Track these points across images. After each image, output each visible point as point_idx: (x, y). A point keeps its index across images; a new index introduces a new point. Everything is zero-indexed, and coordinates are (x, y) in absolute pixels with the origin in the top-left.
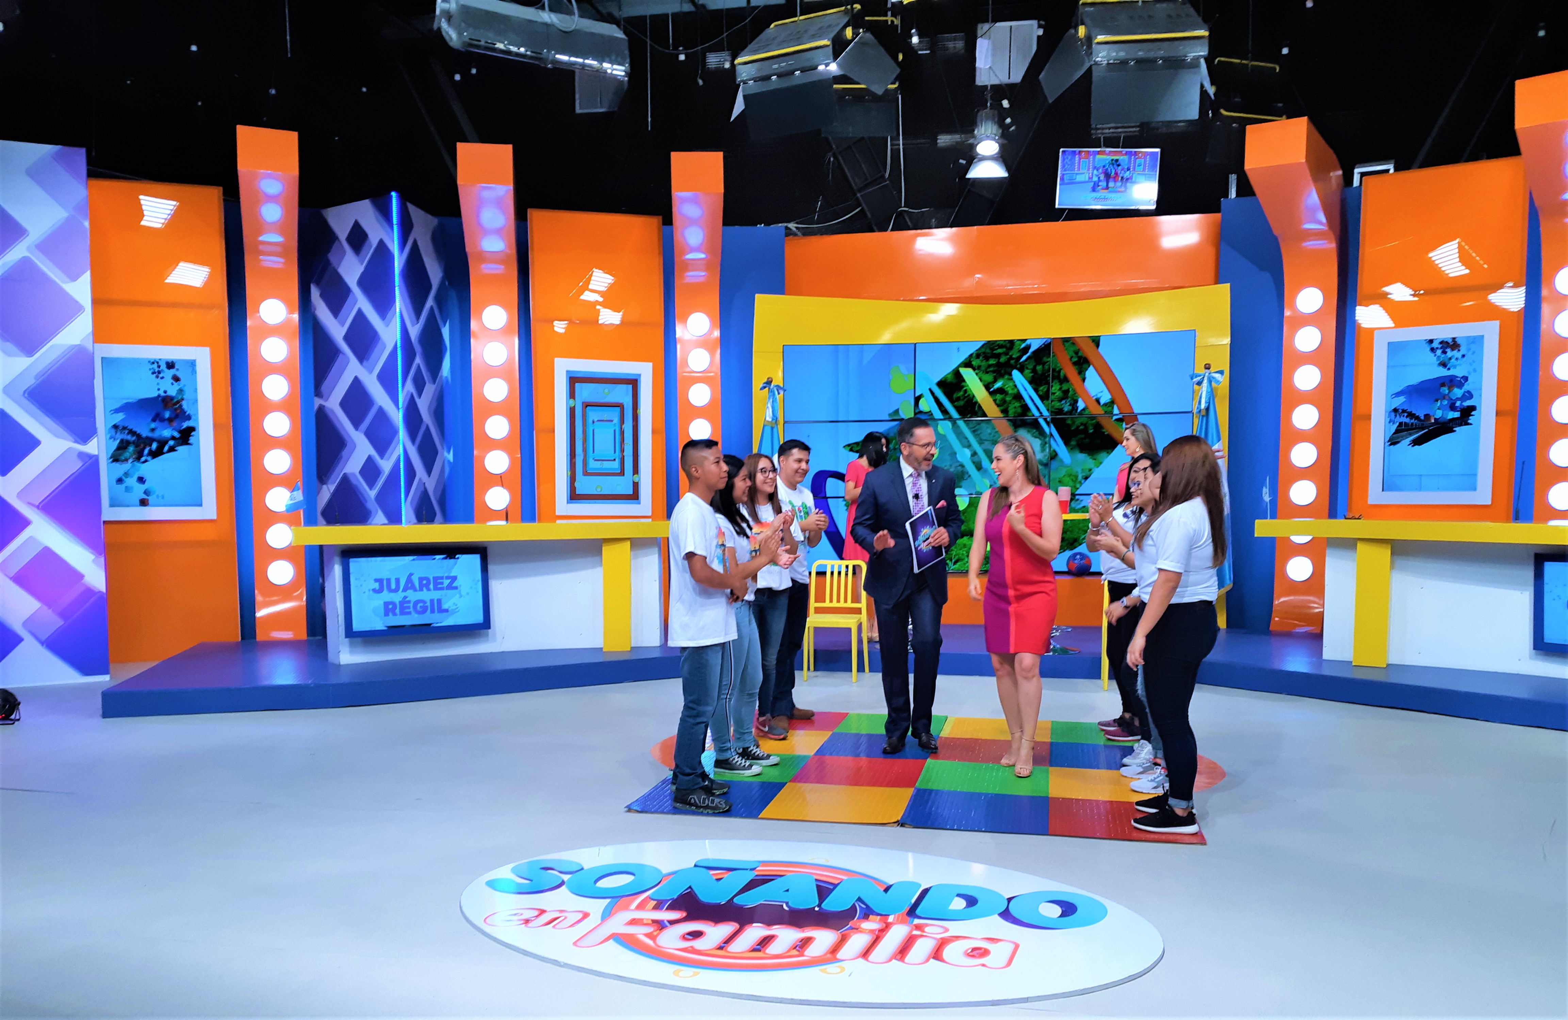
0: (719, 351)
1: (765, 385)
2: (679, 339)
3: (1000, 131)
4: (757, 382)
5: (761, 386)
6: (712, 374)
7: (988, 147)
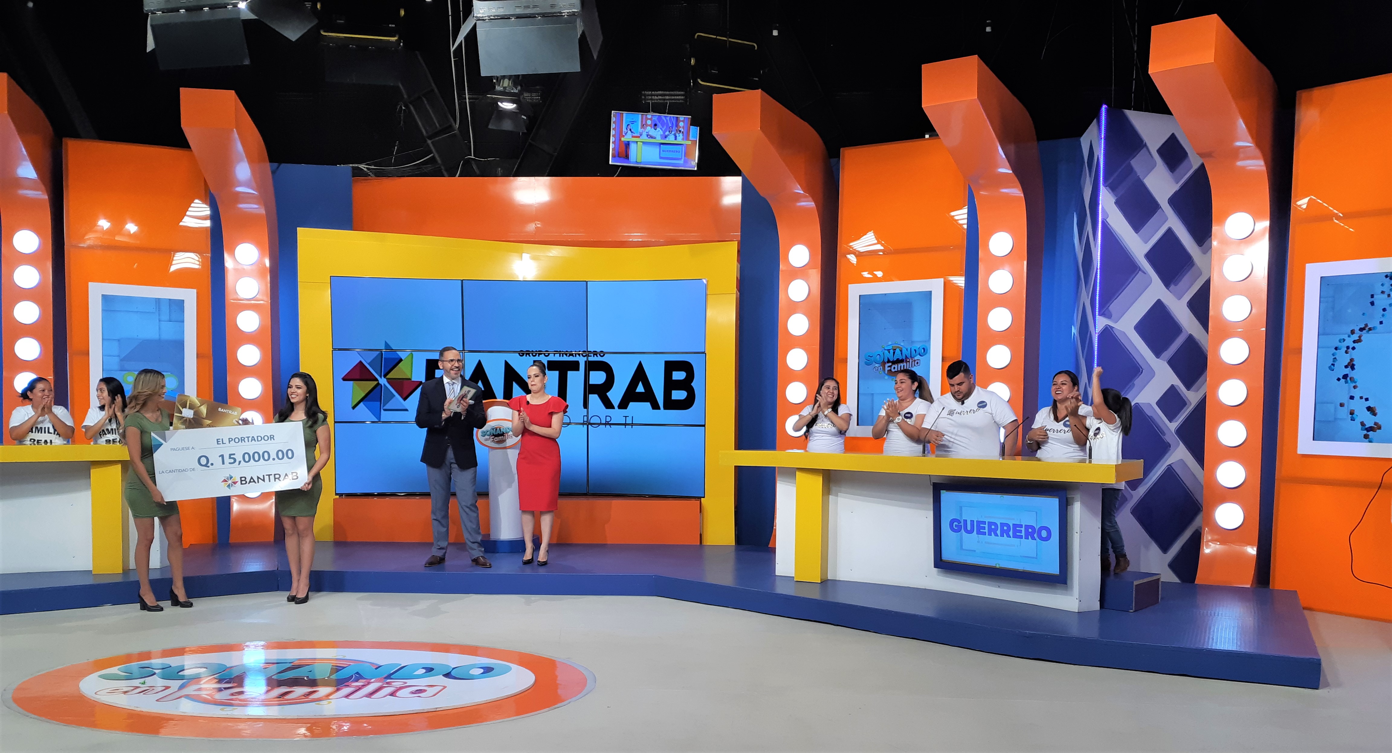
0: (268, 280)
2: (227, 268)
6: (262, 302)
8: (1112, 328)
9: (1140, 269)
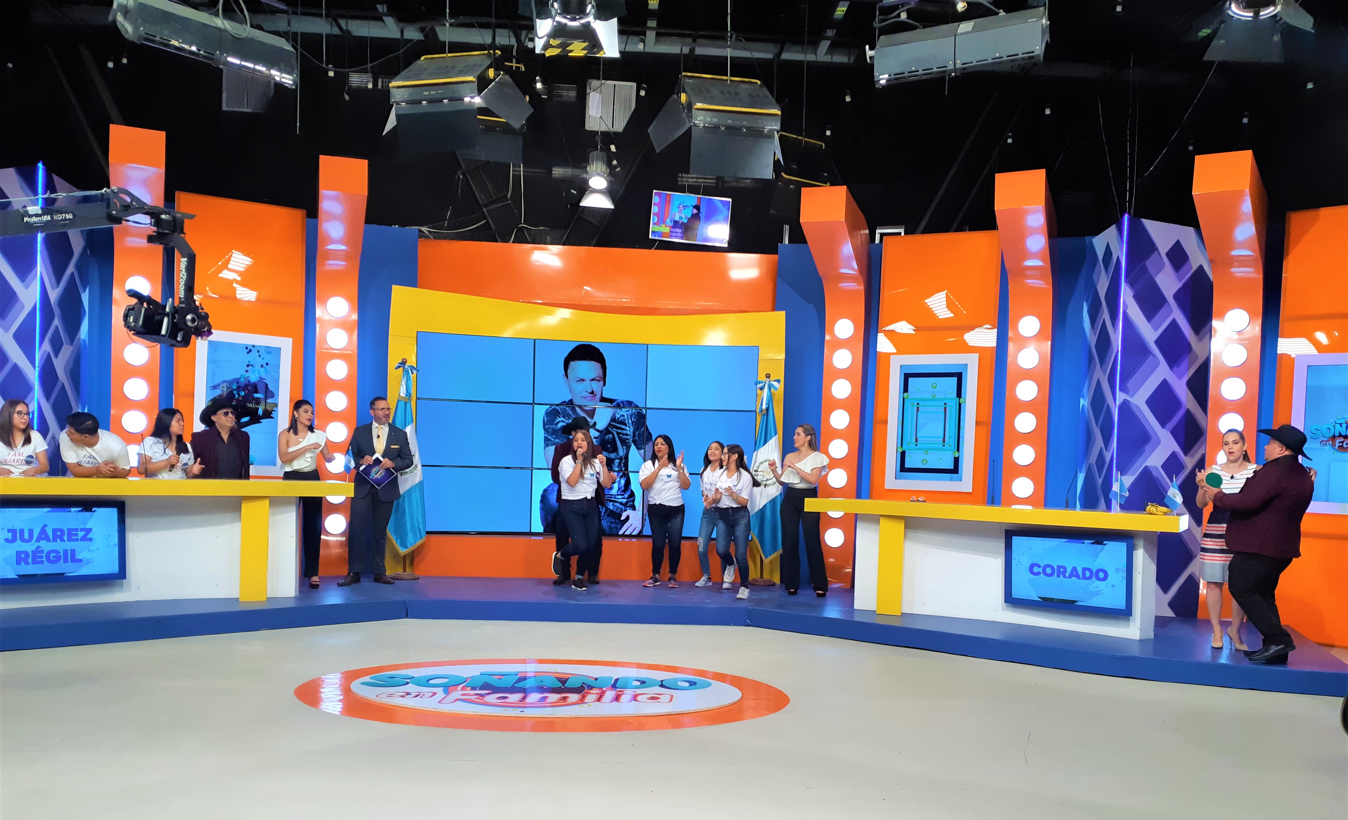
0: (356, 332)
1: (400, 365)
2: (320, 319)
3: (609, 170)
4: (393, 361)
5: (397, 365)
6: (349, 352)
7: (598, 182)
8: (1129, 401)
9: (1151, 353)
